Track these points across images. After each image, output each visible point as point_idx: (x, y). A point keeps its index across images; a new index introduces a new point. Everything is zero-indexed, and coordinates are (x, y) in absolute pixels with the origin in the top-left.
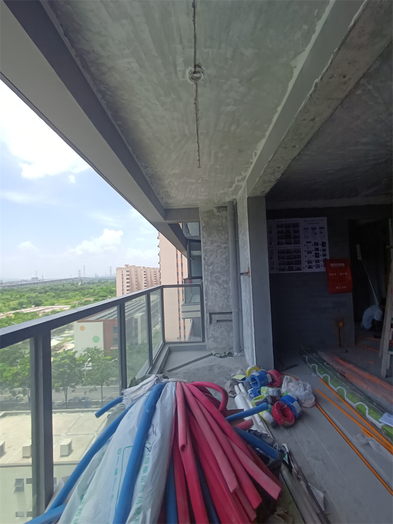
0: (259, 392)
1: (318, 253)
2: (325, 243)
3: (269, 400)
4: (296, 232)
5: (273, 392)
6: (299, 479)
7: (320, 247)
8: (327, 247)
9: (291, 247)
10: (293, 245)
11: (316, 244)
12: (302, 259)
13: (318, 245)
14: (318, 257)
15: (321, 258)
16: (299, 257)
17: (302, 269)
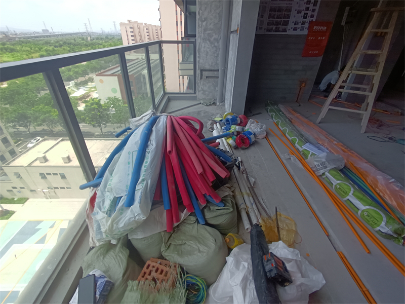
0: (230, 129)
3: (235, 133)
5: (239, 128)
6: (243, 173)
7: (311, 6)
8: (317, 8)
11: (309, 2)
12: (290, 20)
14: (306, 18)
16: (289, 16)
17: (288, 31)
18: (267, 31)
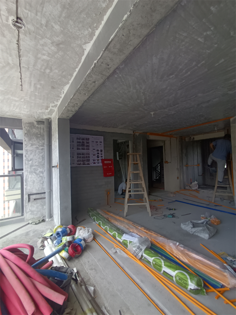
0: (61, 241)
1: (99, 156)
2: (102, 150)
3: (67, 244)
4: (87, 143)
5: (69, 238)
6: (81, 285)
7: (100, 152)
8: (103, 153)
9: (85, 151)
10: (86, 150)
11: (98, 150)
12: (90, 158)
13: (98, 151)
14: (99, 158)
15: (100, 158)
16: (89, 157)
17: (90, 164)
18: (78, 165)
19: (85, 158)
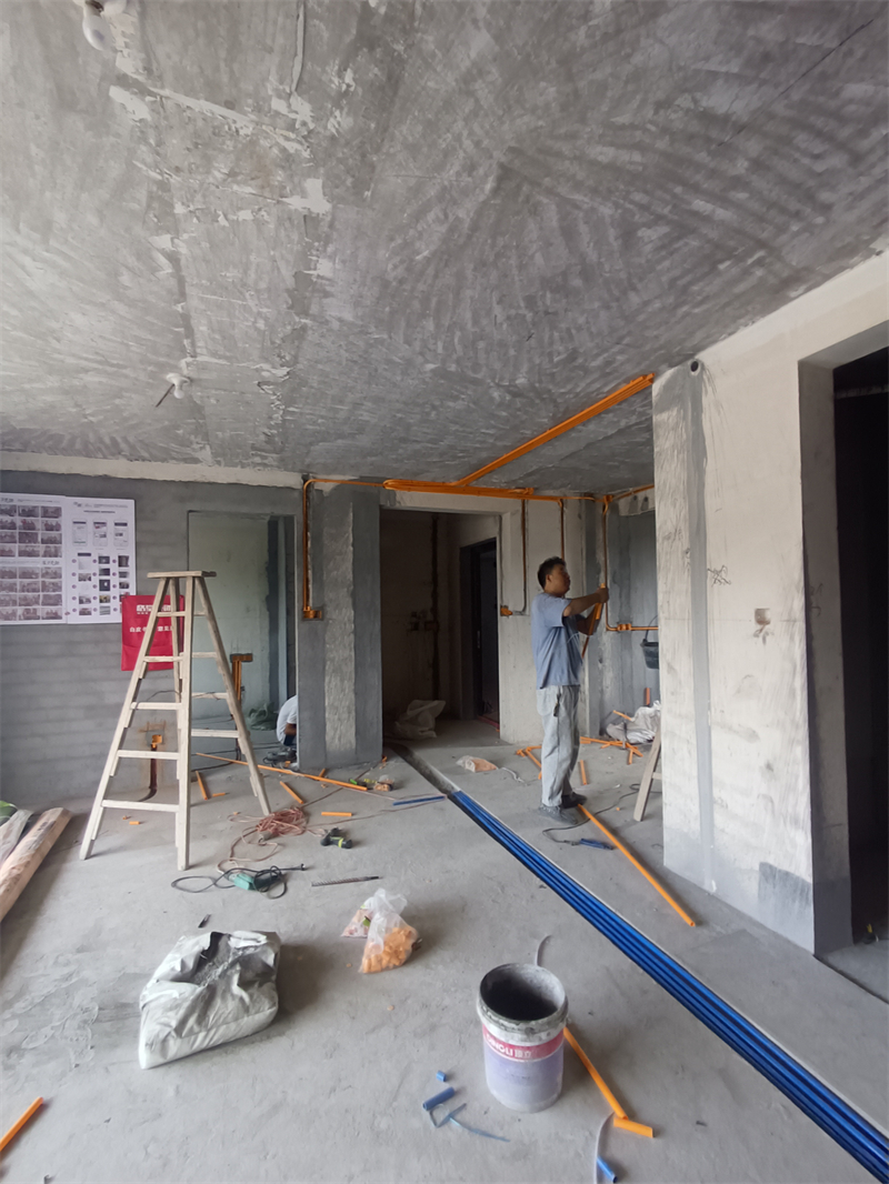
2: (127, 558)
4: (50, 528)
7: (114, 567)
8: (131, 568)
9: (37, 563)
10: (41, 559)
11: (104, 559)
13: (108, 562)
14: (108, 589)
15: (115, 592)
16: (58, 587)
17: (64, 616)
19: (34, 590)
